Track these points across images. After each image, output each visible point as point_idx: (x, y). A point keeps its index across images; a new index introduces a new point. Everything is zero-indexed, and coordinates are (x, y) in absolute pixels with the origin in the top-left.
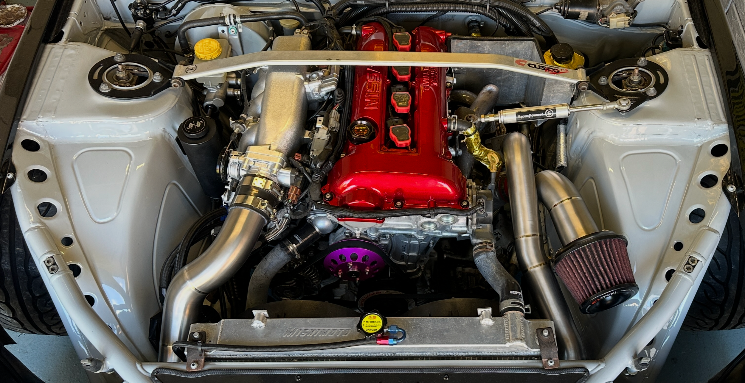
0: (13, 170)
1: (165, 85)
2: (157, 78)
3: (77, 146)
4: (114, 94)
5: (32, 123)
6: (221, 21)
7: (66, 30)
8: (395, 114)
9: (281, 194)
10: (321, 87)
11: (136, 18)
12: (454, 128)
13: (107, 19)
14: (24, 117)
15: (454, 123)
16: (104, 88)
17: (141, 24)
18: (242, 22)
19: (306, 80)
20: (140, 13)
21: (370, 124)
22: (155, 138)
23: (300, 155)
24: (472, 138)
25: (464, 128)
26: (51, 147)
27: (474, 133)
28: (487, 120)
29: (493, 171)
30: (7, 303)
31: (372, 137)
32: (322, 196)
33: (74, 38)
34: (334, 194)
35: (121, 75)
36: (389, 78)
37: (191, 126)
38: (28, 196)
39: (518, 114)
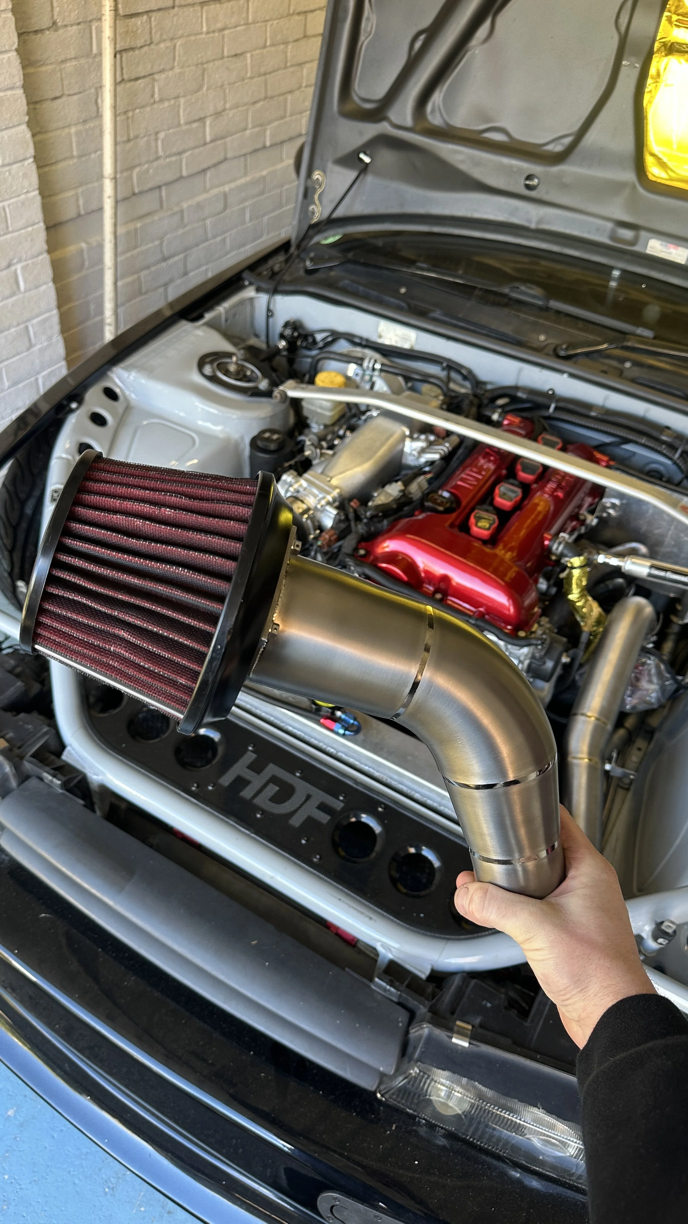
0: (80, 402)
1: (268, 394)
2: (263, 385)
3: (150, 415)
4: (213, 379)
5: (124, 374)
6: (359, 362)
7: (208, 316)
8: (492, 503)
9: (315, 533)
10: (423, 451)
11: (282, 336)
12: (557, 549)
13: (257, 336)
14: (122, 365)
15: (560, 543)
16: (208, 370)
17: (283, 344)
18: (381, 370)
19: (411, 437)
20: (288, 332)
21: (453, 498)
22: (227, 440)
23: (358, 503)
24: (576, 573)
25: (570, 555)
26: (128, 408)
27: (581, 567)
28: (607, 560)
29: (586, 629)
30: (11, 552)
31: (448, 511)
32: (356, 549)
33: (212, 325)
34: (368, 553)
35: (232, 368)
36: (507, 469)
37: (267, 435)
38: (77, 429)
39: (652, 567)
